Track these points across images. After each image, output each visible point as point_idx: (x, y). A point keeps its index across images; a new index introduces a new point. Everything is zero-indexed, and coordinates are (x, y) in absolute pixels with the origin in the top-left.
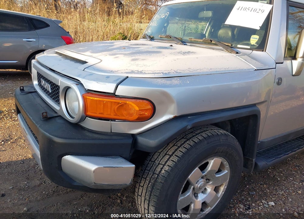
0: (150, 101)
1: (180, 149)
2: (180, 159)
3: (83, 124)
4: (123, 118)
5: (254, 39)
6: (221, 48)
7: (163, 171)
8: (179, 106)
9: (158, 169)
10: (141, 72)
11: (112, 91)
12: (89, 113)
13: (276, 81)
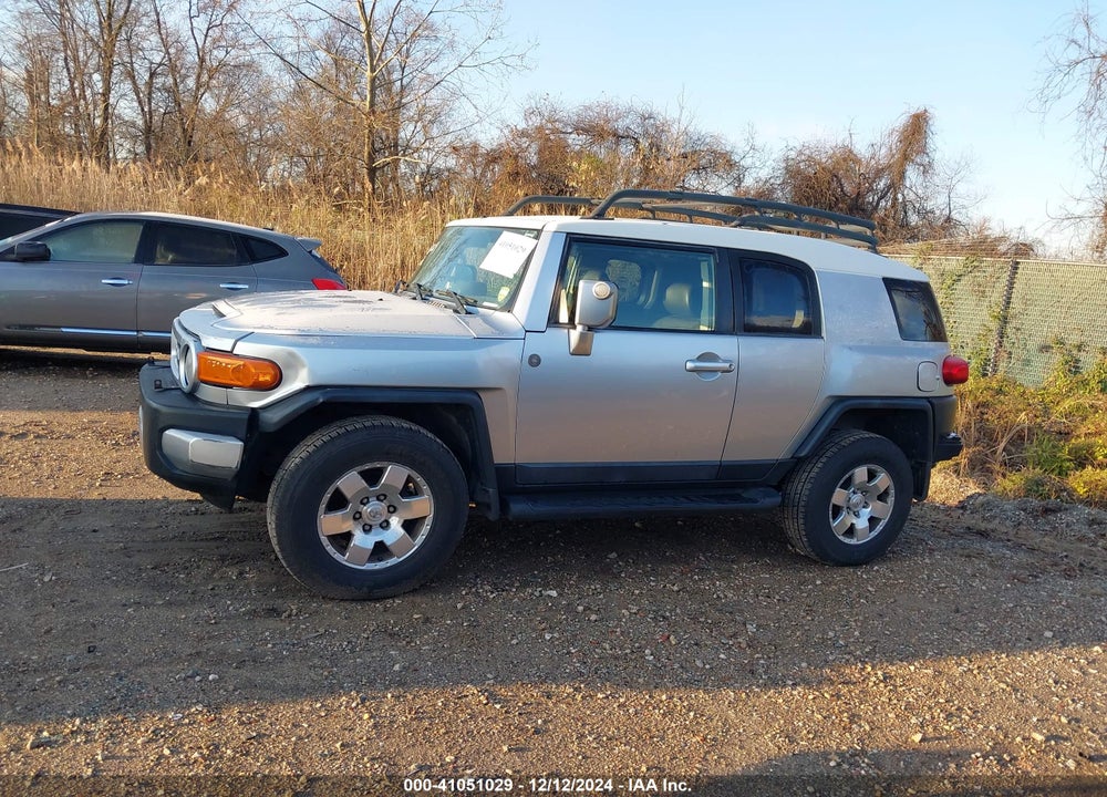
0: (276, 364)
3: (198, 394)
4: (240, 383)
5: (504, 293)
8: (312, 373)
11: (229, 349)
12: (203, 377)
13: (526, 359)
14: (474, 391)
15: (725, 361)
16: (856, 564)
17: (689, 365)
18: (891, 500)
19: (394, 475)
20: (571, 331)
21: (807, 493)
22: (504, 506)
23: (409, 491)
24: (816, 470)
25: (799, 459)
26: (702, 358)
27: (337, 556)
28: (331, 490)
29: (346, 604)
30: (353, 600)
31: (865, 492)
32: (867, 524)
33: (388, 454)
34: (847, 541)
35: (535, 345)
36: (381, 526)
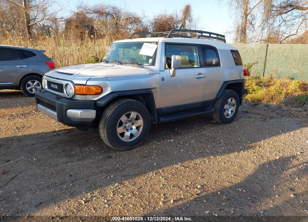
0: (100, 87)
1: (115, 106)
2: (115, 110)
3: (74, 98)
4: (90, 93)
5: (151, 61)
6: (136, 65)
7: (109, 115)
8: (112, 88)
9: (107, 115)
10: (96, 76)
11: (85, 84)
12: (76, 93)
13: (161, 79)
14: (150, 89)
15: (203, 75)
16: (229, 123)
17: (196, 76)
18: (235, 106)
19: (133, 115)
20: (170, 70)
21: (219, 107)
22: (159, 120)
23: (137, 119)
24: (221, 101)
25: (217, 98)
26: (199, 74)
27: (122, 139)
28: (119, 121)
29: (125, 151)
30: (126, 150)
31: (230, 104)
32: (231, 113)
33: (132, 109)
34: (227, 117)
35: (163, 74)
36: (130, 129)
